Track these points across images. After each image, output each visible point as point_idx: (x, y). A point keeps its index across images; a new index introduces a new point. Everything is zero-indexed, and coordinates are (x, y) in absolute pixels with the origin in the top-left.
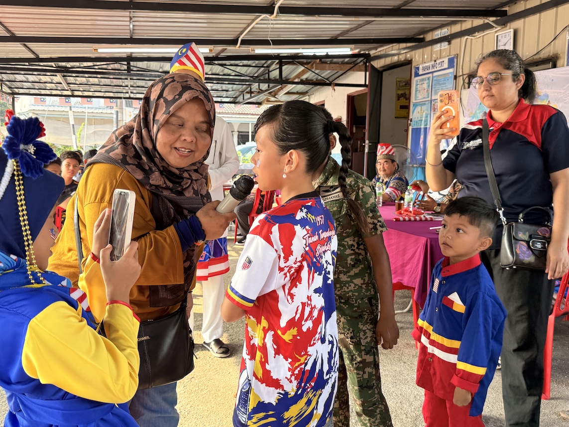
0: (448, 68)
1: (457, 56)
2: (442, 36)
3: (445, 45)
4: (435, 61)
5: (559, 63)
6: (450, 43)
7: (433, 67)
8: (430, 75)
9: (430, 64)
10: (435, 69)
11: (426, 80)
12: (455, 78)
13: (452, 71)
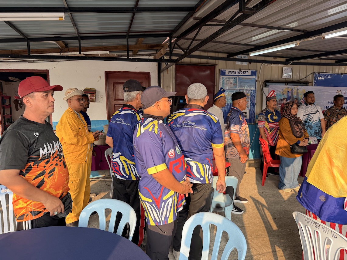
0: (251, 76)
1: (257, 71)
2: (244, 58)
3: (246, 64)
4: (241, 70)
6: (250, 63)
7: (238, 72)
8: (237, 77)
9: (236, 71)
10: (240, 74)
11: (232, 79)
12: (256, 81)
13: (254, 77)
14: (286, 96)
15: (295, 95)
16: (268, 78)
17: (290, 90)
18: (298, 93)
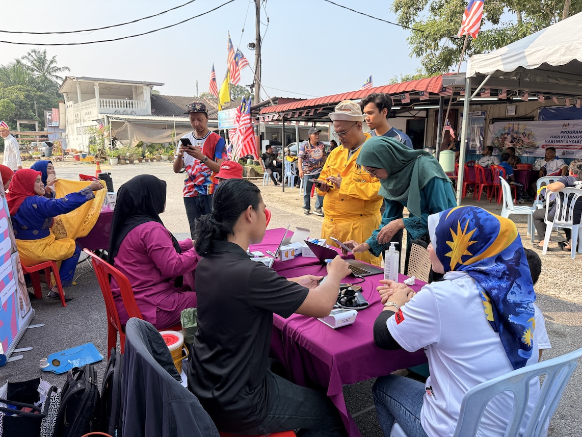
0: (482, 115)
1: (486, 111)
3: (479, 106)
4: (474, 112)
5: (535, 119)
6: (482, 106)
7: (472, 114)
8: (471, 117)
9: (471, 112)
10: (474, 115)
12: (485, 119)
13: (483, 116)
14: (507, 131)
15: (516, 130)
16: (496, 116)
17: (511, 126)
18: (518, 128)
